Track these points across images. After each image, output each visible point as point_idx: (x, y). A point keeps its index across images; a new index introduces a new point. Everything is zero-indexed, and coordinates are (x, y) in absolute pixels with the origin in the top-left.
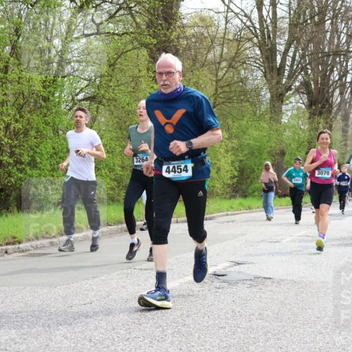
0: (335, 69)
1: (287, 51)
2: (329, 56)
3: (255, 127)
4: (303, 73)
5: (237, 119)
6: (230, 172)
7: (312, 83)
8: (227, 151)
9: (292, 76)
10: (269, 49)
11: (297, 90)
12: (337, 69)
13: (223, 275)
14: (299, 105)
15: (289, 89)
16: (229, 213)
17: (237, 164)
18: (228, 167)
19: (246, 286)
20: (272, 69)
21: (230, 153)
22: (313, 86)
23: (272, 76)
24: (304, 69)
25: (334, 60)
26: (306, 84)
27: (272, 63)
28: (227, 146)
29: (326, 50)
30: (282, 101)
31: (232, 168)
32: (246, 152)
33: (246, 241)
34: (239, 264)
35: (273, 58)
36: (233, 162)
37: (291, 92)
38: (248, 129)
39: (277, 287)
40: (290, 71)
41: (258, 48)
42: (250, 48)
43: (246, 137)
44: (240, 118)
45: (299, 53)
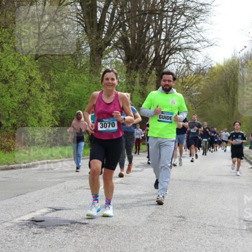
0: (151, 27)
1: (106, 7)
2: (145, 14)
3: (76, 79)
4: (121, 29)
5: (59, 71)
6: (51, 122)
7: (129, 39)
8: (48, 102)
9: (111, 32)
10: (90, 5)
11: (116, 46)
12: (152, 28)
13: (41, 221)
14: (118, 59)
15: (108, 44)
16: (49, 161)
17: (58, 114)
18: (50, 118)
19: (63, 231)
20: (93, 24)
21: (51, 104)
22: (130, 42)
23: (92, 31)
24: (122, 25)
25: (150, 18)
26: (123, 40)
27: (93, 19)
28: (48, 97)
29: (143, 9)
30: (102, 56)
31: (53, 118)
32: (66, 103)
33: (65, 187)
34: (57, 210)
35: (94, 14)
36: (54, 112)
37: (110, 47)
38: (69, 81)
39: (92, 231)
40: (109, 27)
41: (79, 4)
42: (72, 3)
43: (67, 88)
44: (61, 70)
45: (118, 10)
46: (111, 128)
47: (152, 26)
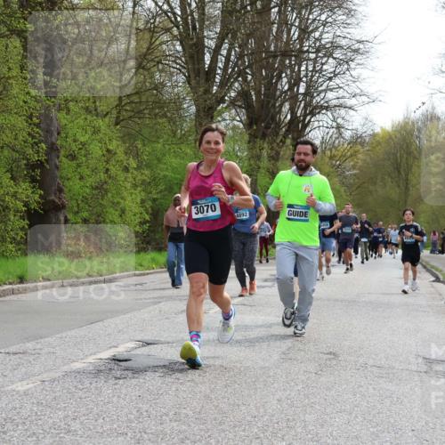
0: (284, 75)
1: (218, 47)
2: (275, 57)
3: (174, 152)
4: (240, 79)
5: (150, 141)
6: (138, 216)
7: (253, 93)
8: (135, 186)
9: (225, 84)
10: (194, 44)
11: (233, 103)
12: (286, 75)
13: (126, 360)
14: (235, 123)
15: (222, 100)
16: (137, 272)
17: (149, 204)
18: (137, 209)
19: (158, 374)
20: (199, 73)
21: (139, 188)
22: (254, 97)
23: (198, 83)
24: (242, 73)
25: (282, 62)
26: (244, 95)
27: (199, 64)
28: (134, 179)
29: (272, 48)
30: (212, 118)
31: (142, 210)
32: (161, 188)
33: (160, 311)
34: (149, 344)
35: (200, 57)
36: (143, 201)
37: (225, 105)
38: (165, 155)
39: (199, 375)
40: (223, 76)
41: (178, 43)
42: (168, 41)
43: (162, 166)
44: (154, 139)
45: (235, 51)
46: (211, 214)
47: (286, 74)
